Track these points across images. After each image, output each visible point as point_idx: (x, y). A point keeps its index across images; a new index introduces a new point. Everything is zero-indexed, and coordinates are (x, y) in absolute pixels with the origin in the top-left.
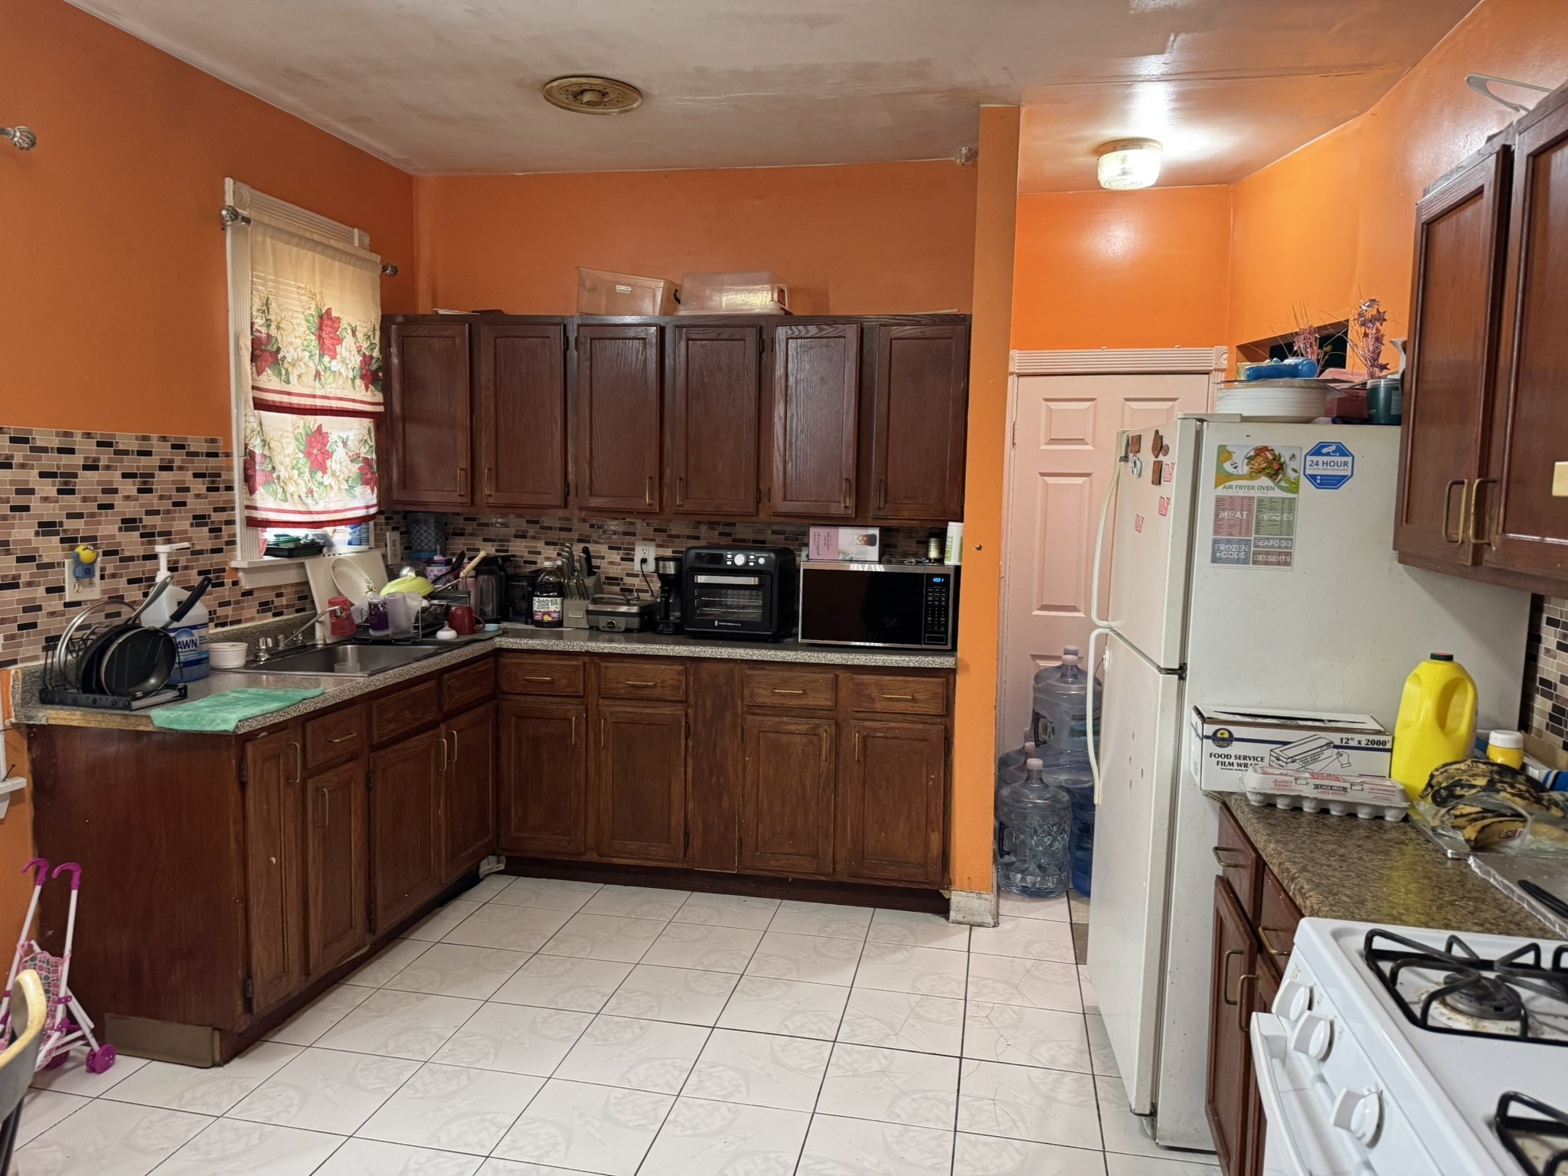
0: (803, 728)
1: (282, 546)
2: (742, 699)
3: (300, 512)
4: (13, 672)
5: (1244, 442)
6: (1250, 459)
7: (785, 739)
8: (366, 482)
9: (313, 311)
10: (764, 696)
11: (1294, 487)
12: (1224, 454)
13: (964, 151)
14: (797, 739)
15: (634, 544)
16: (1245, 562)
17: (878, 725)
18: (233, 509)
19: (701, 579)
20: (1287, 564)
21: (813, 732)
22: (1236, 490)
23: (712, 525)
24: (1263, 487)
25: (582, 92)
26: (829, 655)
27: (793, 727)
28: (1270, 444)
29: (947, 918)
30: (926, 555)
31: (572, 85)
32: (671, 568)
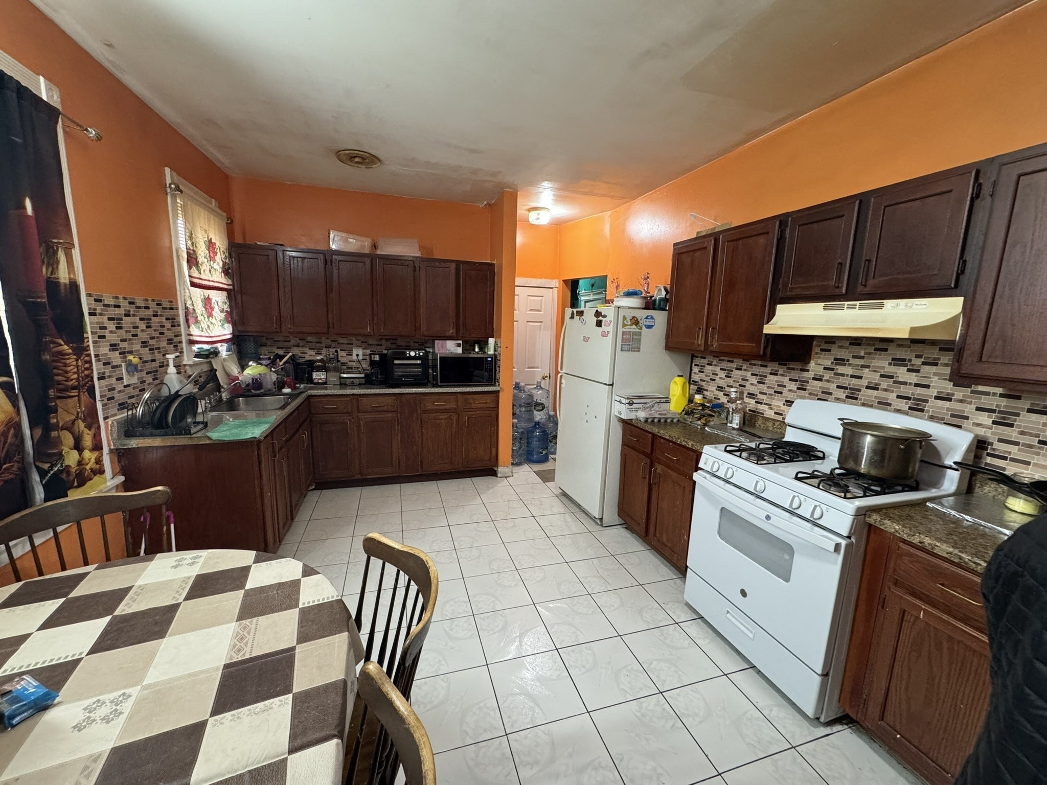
0: (445, 417)
1: (202, 353)
2: (420, 408)
3: (207, 337)
4: (110, 423)
5: (630, 314)
6: (631, 320)
7: (438, 421)
8: (228, 322)
9: (206, 239)
10: (430, 406)
11: (641, 329)
12: (624, 318)
13: (485, 203)
14: (443, 421)
15: (352, 348)
16: (629, 351)
17: (474, 413)
18: (181, 336)
19: (396, 362)
20: (639, 351)
21: (449, 418)
22: (627, 329)
23: (387, 340)
24: (634, 328)
25: (354, 157)
26: (455, 389)
27: (441, 417)
28: (636, 316)
29: (497, 477)
30: (474, 350)
31: (351, 153)
32: (377, 358)
